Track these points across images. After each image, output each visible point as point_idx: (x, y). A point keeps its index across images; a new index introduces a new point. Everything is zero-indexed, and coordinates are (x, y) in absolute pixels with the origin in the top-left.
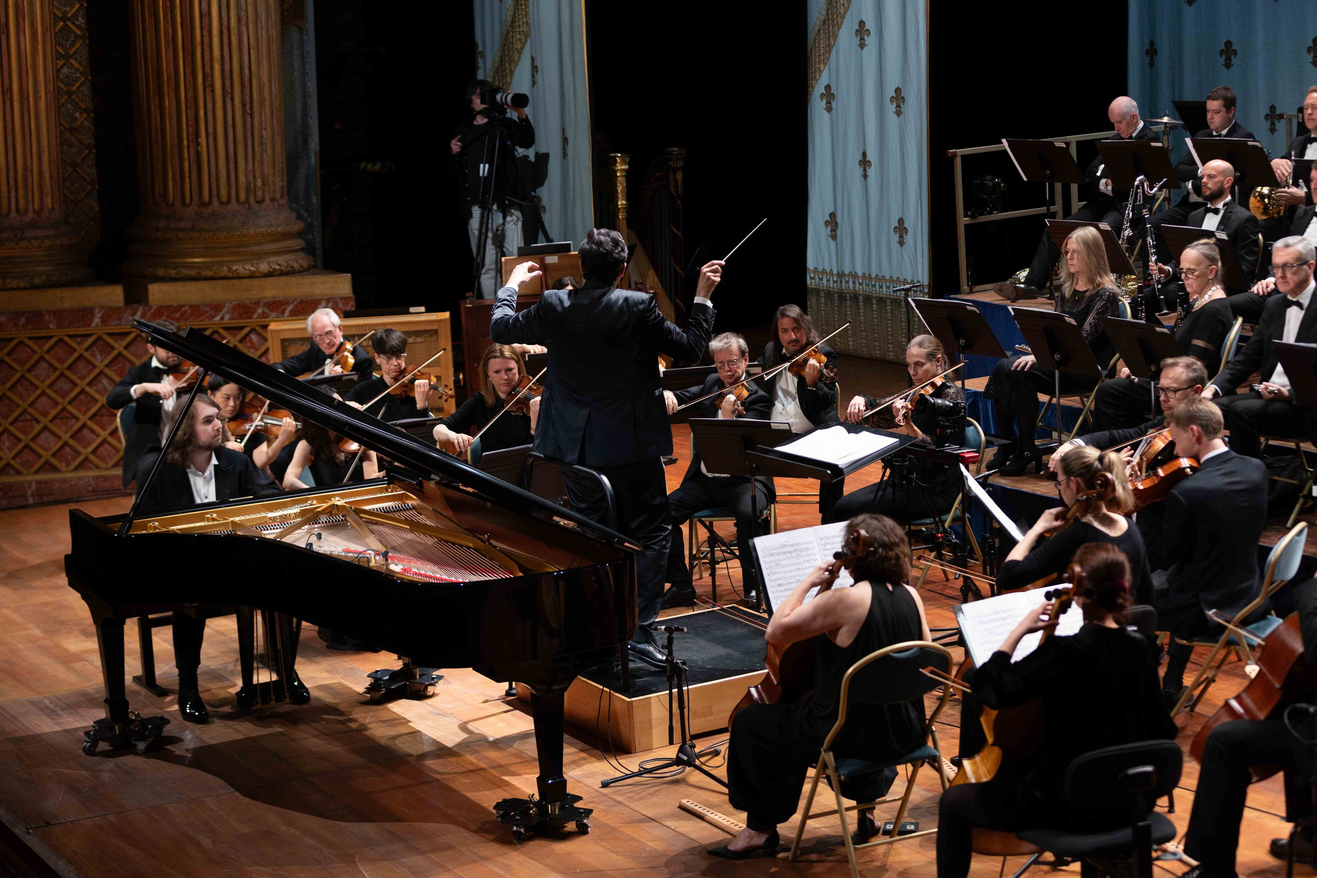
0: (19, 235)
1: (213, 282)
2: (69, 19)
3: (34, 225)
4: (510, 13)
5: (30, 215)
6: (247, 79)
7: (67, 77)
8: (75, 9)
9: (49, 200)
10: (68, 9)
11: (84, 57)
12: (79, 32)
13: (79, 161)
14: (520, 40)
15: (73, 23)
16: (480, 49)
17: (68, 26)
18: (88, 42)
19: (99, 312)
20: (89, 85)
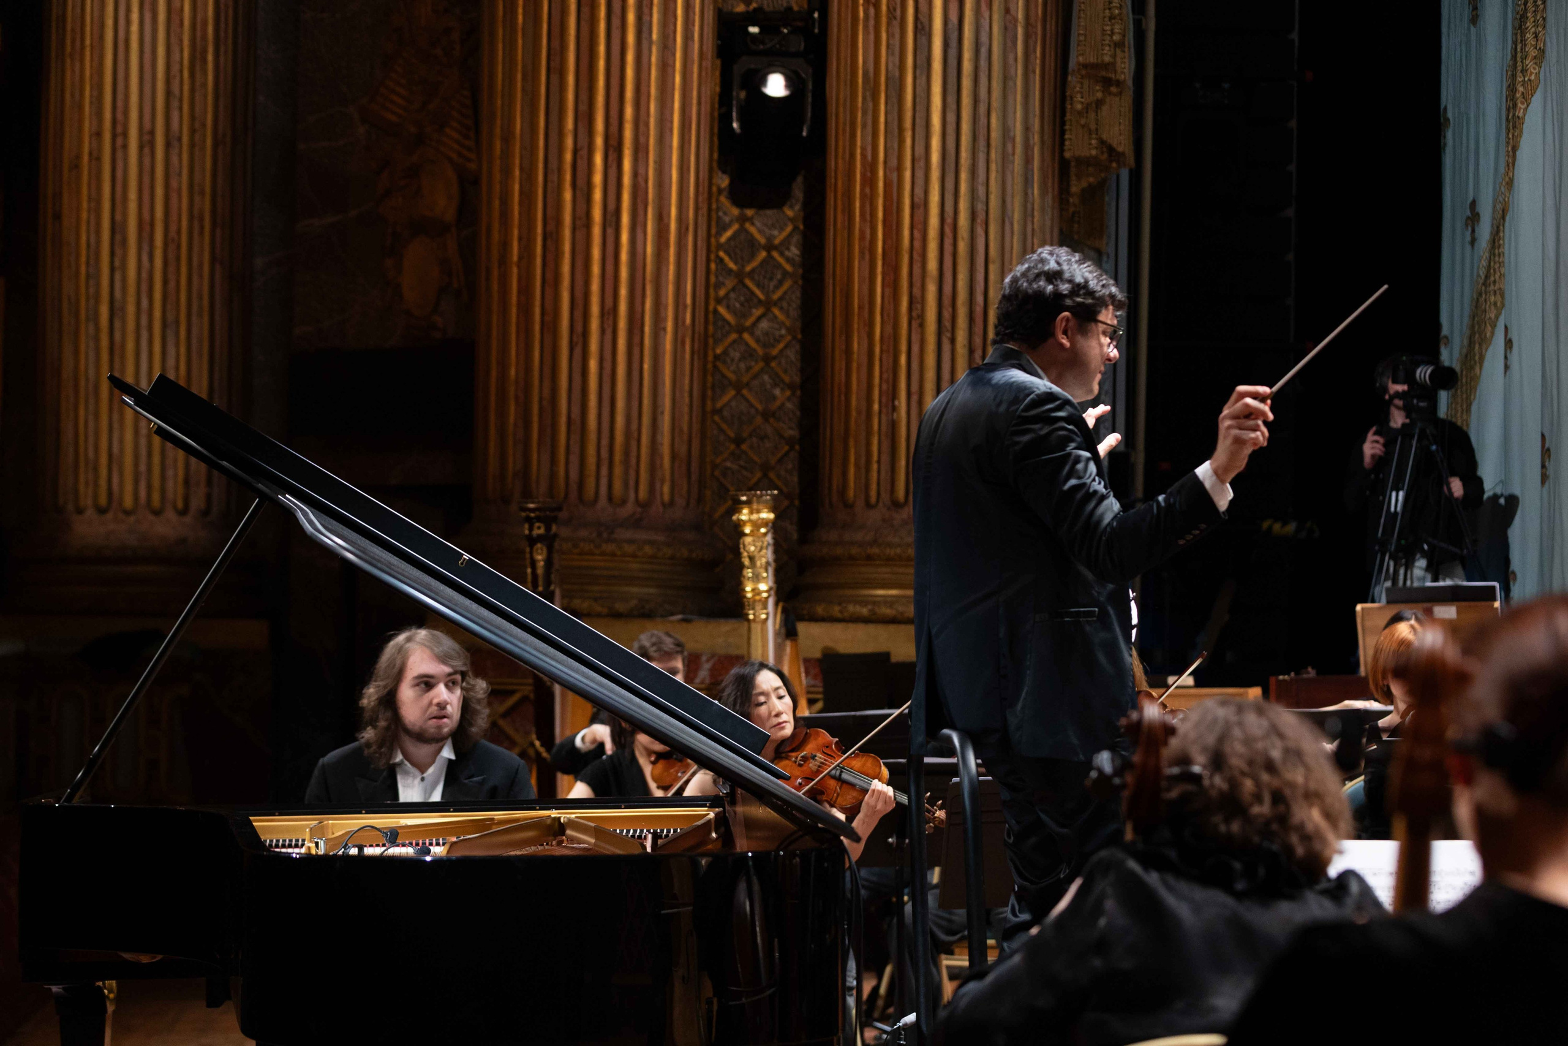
0: (605, 535)
1: (892, 628)
2: (776, 248)
3: (636, 523)
4: (1484, 263)
5: (630, 508)
6: (979, 309)
7: (767, 334)
8: (785, 234)
9: (666, 489)
10: (776, 233)
11: (794, 305)
12: (788, 268)
13: (773, 461)
14: (1495, 304)
15: (782, 254)
16: (1445, 331)
17: (772, 258)
18: (800, 282)
19: (708, 661)
20: (798, 347)
